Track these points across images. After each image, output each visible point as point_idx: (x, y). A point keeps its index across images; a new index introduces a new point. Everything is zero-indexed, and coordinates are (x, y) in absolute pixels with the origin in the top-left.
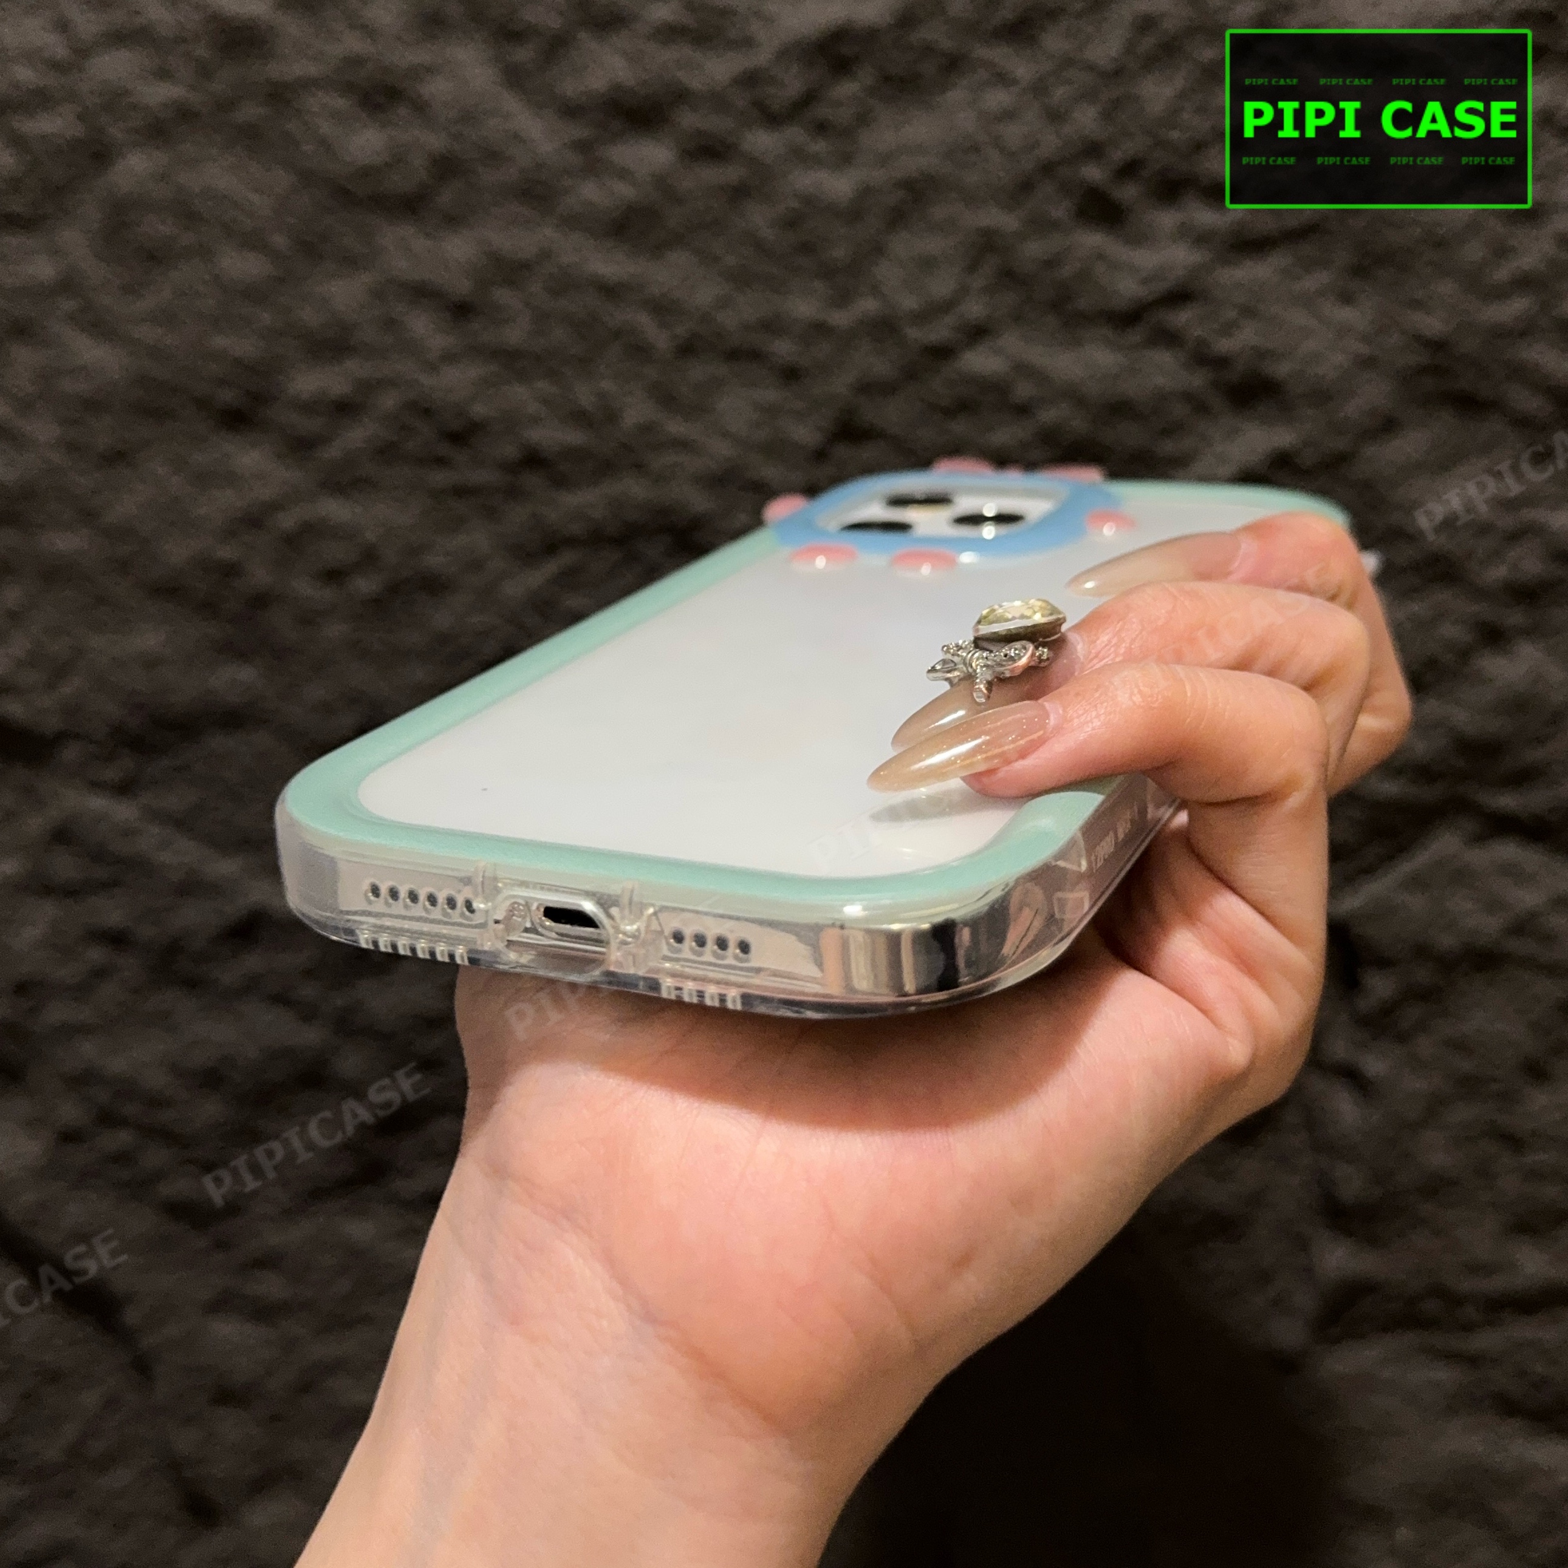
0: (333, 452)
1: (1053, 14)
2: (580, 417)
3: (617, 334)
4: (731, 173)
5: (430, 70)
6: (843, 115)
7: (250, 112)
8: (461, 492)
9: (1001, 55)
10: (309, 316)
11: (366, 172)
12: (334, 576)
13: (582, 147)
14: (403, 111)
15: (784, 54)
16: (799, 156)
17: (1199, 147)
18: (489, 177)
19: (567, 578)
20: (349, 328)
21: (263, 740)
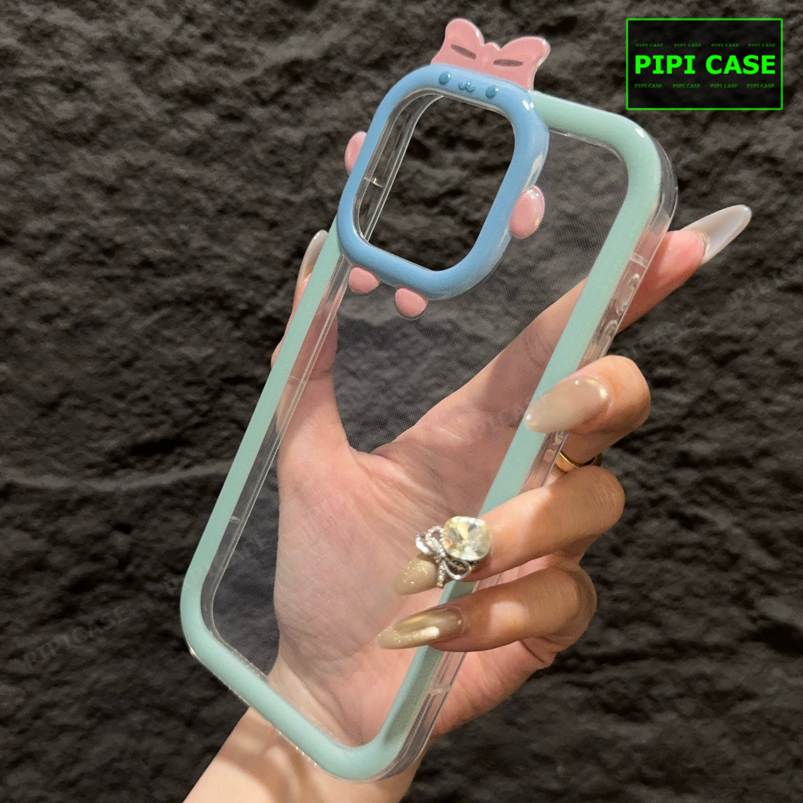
0: (47, 259)
2: (170, 244)
3: (188, 202)
4: (242, 128)
5: (96, 74)
6: (298, 102)
8: (110, 279)
9: (372, 75)
10: (36, 193)
11: (63, 123)
12: (47, 319)
13: (171, 112)
14: (82, 93)
15: (267, 72)
16: (276, 121)
17: (465, 122)
18: (126, 126)
19: (164, 322)
20: (56, 198)
21: (12, 399)
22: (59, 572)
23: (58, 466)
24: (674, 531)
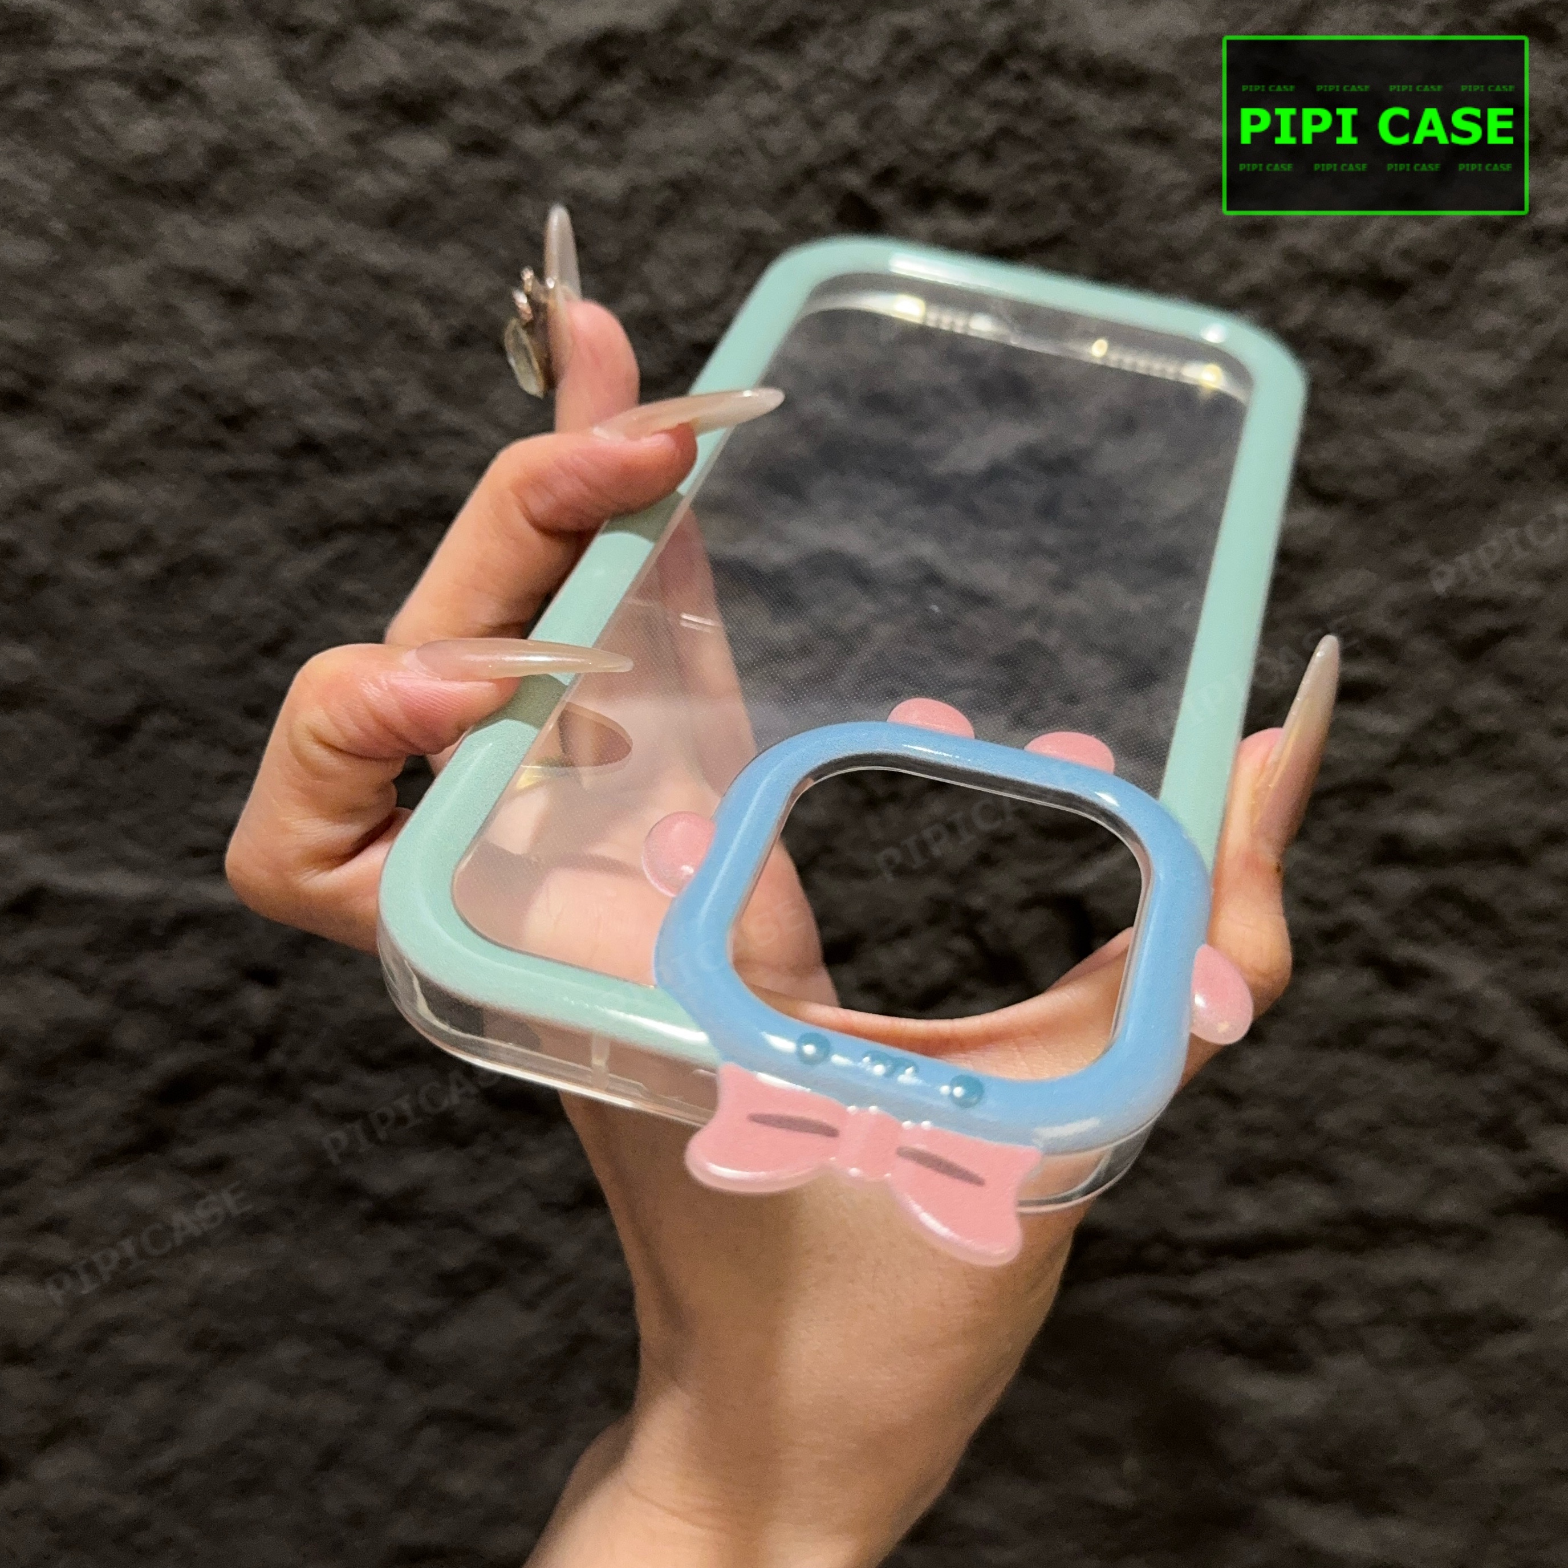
0: (109, 436)
1: (815, 25)
2: (356, 405)
3: (392, 323)
4: (501, 169)
5: (208, 62)
6: (613, 115)
7: (28, 99)
8: (237, 476)
9: (764, 62)
10: (86, 302)
11: (144, 161)
12: (109, 557)
13: (358, 140)
14: (180, 101)
15: (554, 55)
16: (569, 153)
17: (952, 157)
18: (266, 167)
19: (343, 563)
20: (127, 313)
21: (41, 719)
22: (136, 1062)
23: (135, 851)
24: (1368, 993)
